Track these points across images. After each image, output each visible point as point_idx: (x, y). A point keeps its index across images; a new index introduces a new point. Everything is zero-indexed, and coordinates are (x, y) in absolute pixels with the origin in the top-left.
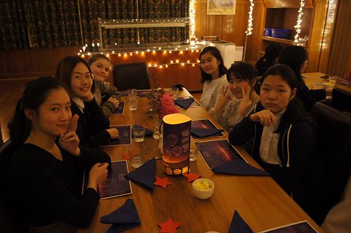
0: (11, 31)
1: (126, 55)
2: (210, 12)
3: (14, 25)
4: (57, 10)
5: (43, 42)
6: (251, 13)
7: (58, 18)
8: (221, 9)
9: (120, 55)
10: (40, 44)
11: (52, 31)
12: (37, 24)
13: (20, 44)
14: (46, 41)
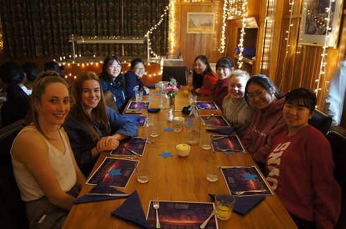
0: (23, 42)
1: (83, 65)
2: (189, 31)
3: (26, 38)
4: (58, 27)
5: (46, 53)
6: (223, 32)
7: (58, 34)
8: (200, 29)
9: (78, 65)
10: (44, 54)
11: (53, 44)
12: (42, 38)
13: (30, 53)
14: (49, 51)
